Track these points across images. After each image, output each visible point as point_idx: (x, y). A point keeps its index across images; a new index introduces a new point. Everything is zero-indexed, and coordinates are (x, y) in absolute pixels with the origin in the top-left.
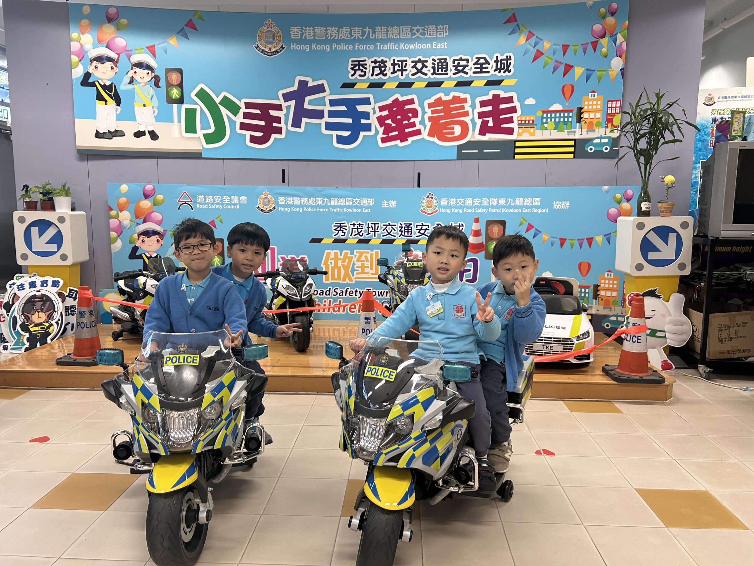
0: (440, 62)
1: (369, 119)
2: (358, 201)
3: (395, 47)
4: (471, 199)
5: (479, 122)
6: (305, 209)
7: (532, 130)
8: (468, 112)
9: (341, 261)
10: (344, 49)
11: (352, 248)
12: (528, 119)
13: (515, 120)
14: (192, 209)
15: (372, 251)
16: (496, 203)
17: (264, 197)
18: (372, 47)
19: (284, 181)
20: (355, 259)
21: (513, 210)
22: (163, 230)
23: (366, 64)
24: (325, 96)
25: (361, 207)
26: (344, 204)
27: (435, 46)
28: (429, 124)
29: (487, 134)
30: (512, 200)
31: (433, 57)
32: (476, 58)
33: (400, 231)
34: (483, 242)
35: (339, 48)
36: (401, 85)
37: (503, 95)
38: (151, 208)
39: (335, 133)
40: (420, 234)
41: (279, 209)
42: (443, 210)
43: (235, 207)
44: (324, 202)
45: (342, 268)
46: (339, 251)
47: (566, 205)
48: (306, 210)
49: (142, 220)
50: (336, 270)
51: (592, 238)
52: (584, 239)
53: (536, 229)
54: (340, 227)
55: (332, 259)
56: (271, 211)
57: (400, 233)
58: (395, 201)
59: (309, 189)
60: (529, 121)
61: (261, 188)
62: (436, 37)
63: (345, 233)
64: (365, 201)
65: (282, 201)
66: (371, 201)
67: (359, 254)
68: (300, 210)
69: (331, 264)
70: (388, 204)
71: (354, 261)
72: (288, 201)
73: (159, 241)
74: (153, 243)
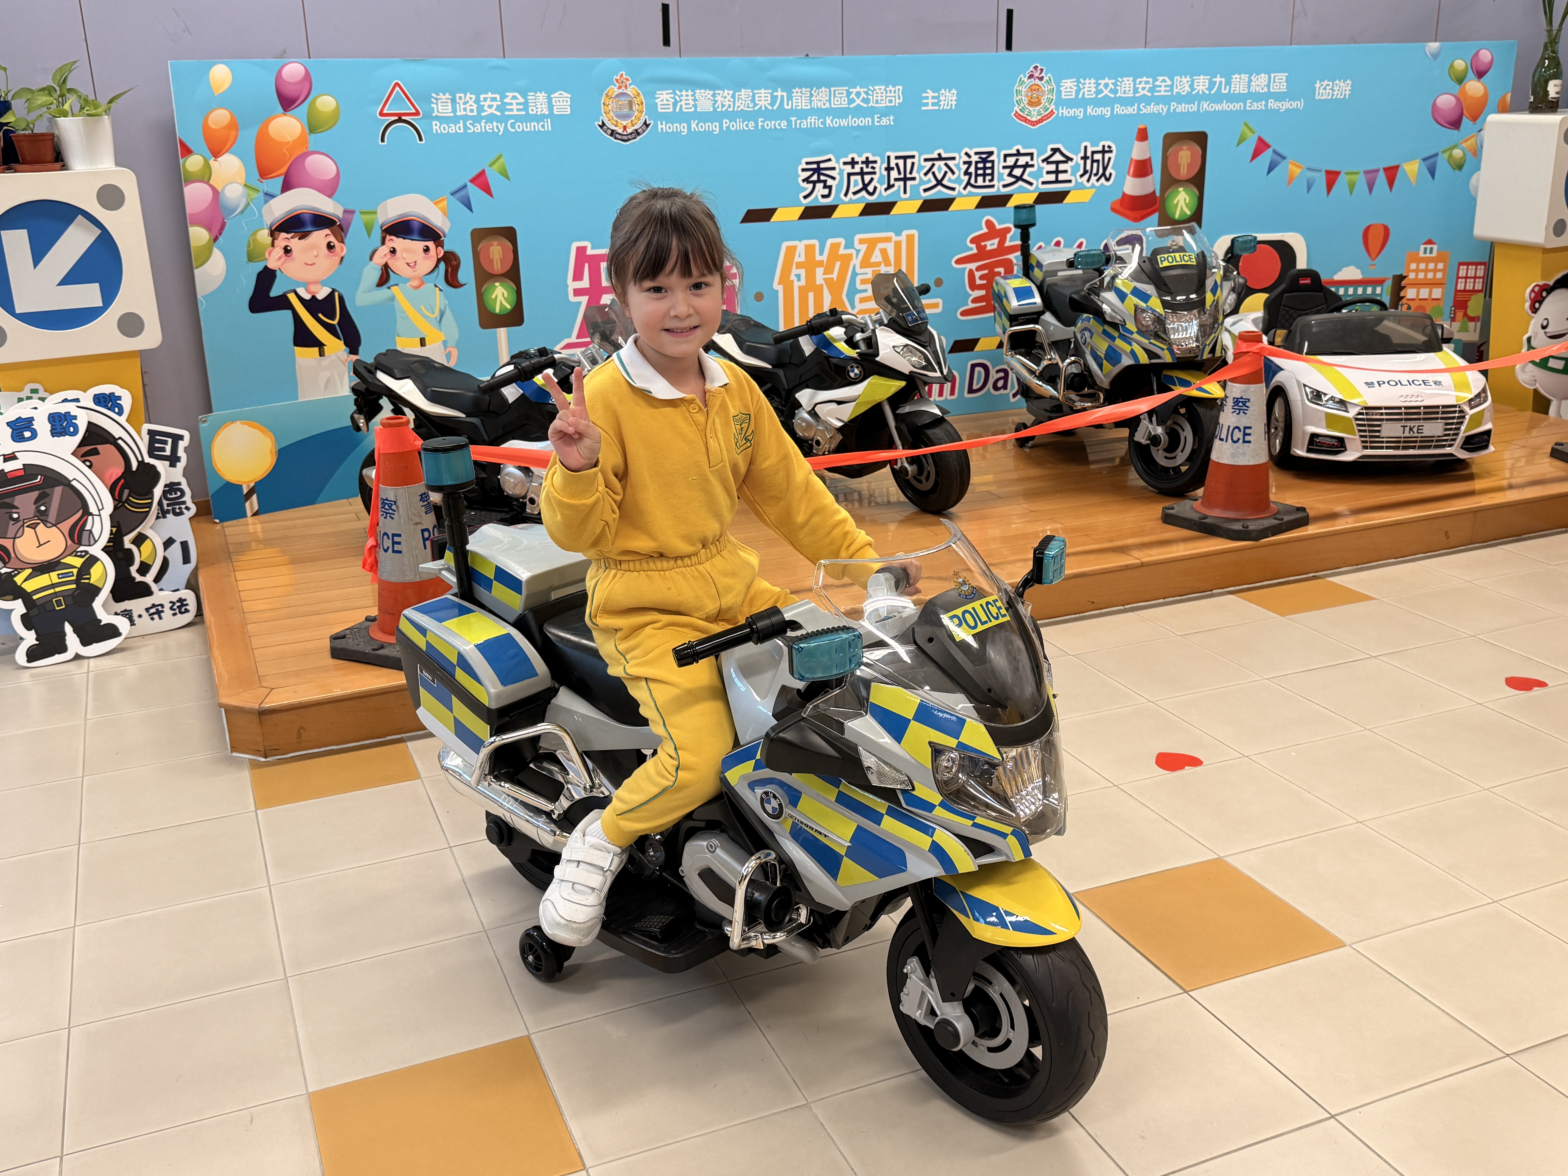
2: (863, 95)
4: (1131, 79)
6: (726, 123)
9: (823, 269)
11: (849, 231)
14: (421, 139)
15: (898, 234)
16: (1187, 89)
17: (617, 91)
19: (666, 41)
20: (856, 262)
21: (1225, 106)
22: (342, 210)
25: (870, 112)
26: (828, 105)
30: (1223, 80)
33: (966, 173)
34: (1154, 192)
38: (302, 140)
40: (1013, 180)
41: (660, 126)
42: (1065, 112)
43: (538, 126)
44: (774, 99)
45: (825, 287)
46: (815, 242)
47: (1343, 88)
48: (728, 128)
49: (280, 180)
50: (811, 295)
51: (1396, 168)
52: (1377, 171)
53: (1274, 151)
55: (799, 266)
56: (637, 133)
57: (967, 177)
58: (954, 91)
59: (737, 62)
61: (608, 63)
63: (830, 187)
64: (879, 95)
65: (665, 102)
66: (895, 92)
67: (866, 245)
68: (715, 127)
69: (799, 280)
70: (936, 101)
71: (854, 266)
72: (683, 103)
73: (334, 247)
74: (316, 257)
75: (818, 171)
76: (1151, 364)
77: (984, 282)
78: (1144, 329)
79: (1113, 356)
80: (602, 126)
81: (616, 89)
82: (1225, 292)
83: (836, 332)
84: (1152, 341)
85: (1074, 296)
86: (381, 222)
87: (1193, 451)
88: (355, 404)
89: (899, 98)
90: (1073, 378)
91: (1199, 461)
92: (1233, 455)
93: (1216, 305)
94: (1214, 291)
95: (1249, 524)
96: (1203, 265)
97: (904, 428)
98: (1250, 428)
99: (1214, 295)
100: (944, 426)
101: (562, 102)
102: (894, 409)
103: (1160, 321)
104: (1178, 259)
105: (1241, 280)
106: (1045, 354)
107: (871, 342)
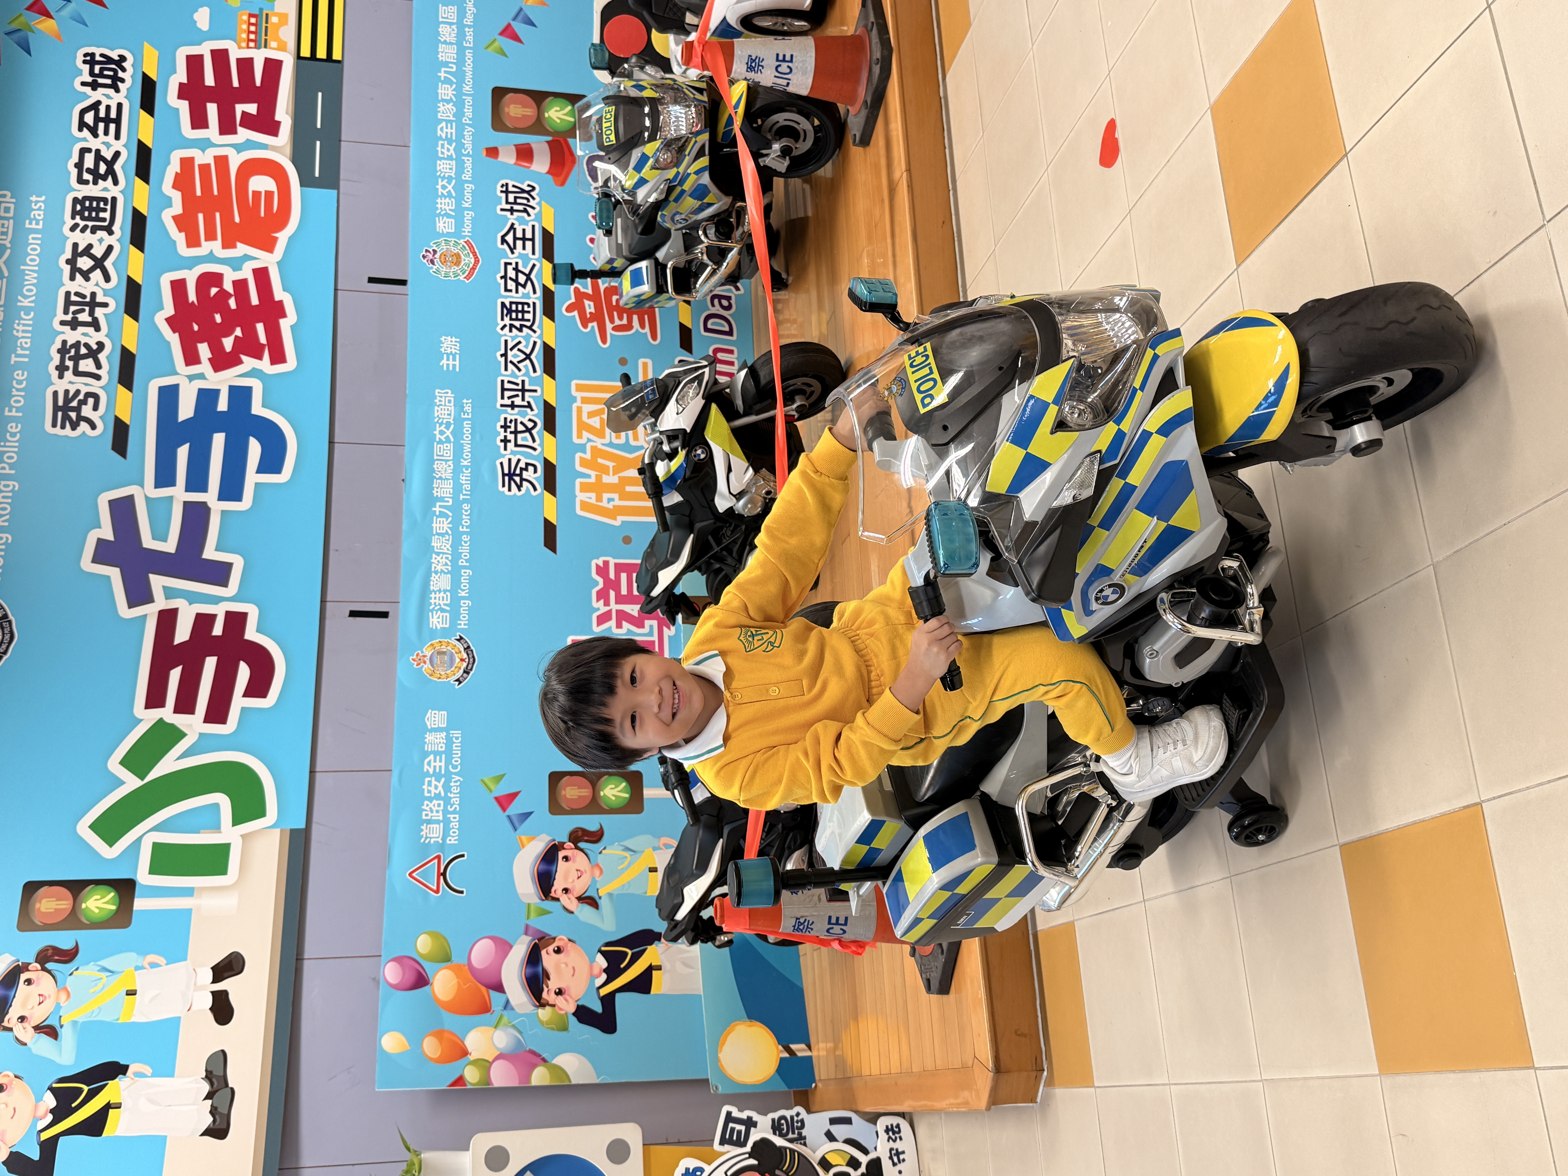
0: (81, 213)
1: (216, 392)
3: (27, 318)
4: (438, 162)
5: (244, 134)
6: (462, 562)
7: (274, 20)
8: (217, 159)
9: (604, 476)
10: (17, 444)
11: (569, 449)
12: (245, 27)
13: (246, 54)
14: (463, 856)
15: (574, 399)
16: (450, 106)
17: (427, 666)
18: (19, 375)
19: (384, 615)
20: (599, 443)
21: (468, 69)
22: (524, 937)
23: (67, 392)
24: (146, 496)
25: (458, 421)
26: (450, 463)
27: (37, 224)
28: (242, 249)
29: (277, 118)
30: (443, 69)
31: (66, 230)
32: (80, 130)
33: (520, 329)
34: (548, 142)
35: (12, 458)
36: (132, 307)
37: (181, 76)
38: (457, 970)
39: (252, 477)
40: (529, 284)
41: (463, 626)
42: (467, 230)
43: (457, 743)
44: (442, 515)
45: (620, 475)
46: (578, 481)
48: (467, 561)
49: (493, 994)
50: (629, 489)
53: (514, 19)
54: (512, 476)
55: (599, 499)
56: (467, 649)
57: (524, 329)
58: (443, 339)
60: (250, 24)
61: (403, 674)
62: (11, 221)
63: (527, 464)
64: (443, 412)
65: (440, 620)
66: (441, 397)
67: (584, 432)
68: (466, 573)
69: (613, 500)
70: (451, 357)
71: (603, 444)
72: (441, 602)
73: (558, 947)
74: (567, 965)
75: (511, 475)
76: (710, 154)
77: (625, 315)
78: (675, 160)
79: (700, 193)
80: (459, 681)
81: (425, 666)
82: (643, 76)
83: (661, 470)
84: (687, 153)
85: (639, 230)
86: (538, 901)
87: (800, 113)
88: (706, 942)
89: (447, 393)
90: (720, 233)
91: (809, 106)
92: (804, 73)
93: (656, 87)
94: (641, 88)
95: (874, 58)
96: (616, 100)
97: (758, 407)
98: (778, 55)
99: (645, 88)
100: (757, 366)
101: (436, 718)
102: (739, 416)
103: (668, 144)
104: (608, 124)
105: (634, 60)
106: (697, 258)
107: (672, 436)
